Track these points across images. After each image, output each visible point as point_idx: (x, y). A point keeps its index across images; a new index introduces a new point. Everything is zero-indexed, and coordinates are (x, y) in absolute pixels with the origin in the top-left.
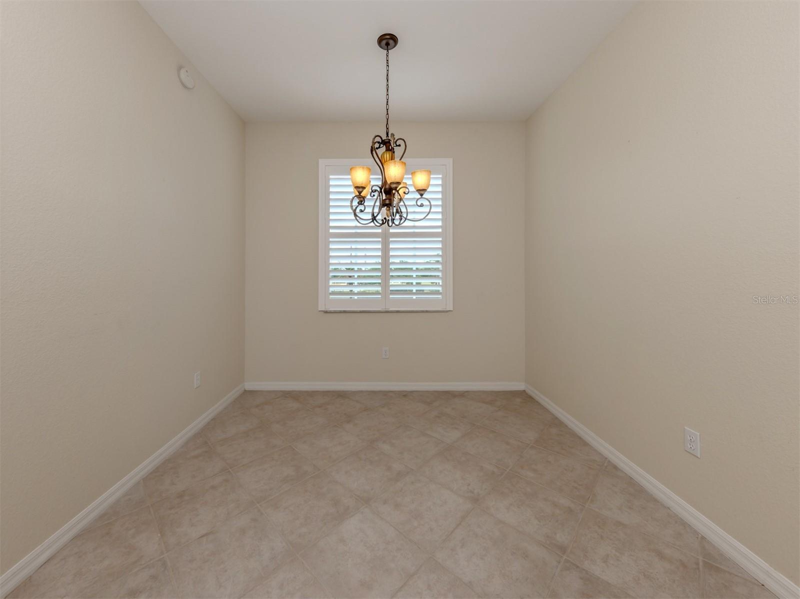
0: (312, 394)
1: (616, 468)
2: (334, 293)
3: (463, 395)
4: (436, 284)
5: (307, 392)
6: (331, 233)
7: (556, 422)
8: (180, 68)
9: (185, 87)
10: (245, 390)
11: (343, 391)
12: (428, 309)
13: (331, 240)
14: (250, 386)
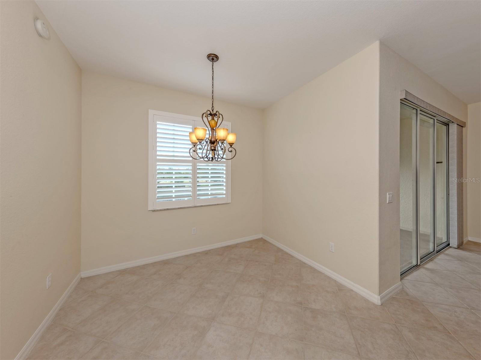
0: (144, 267)
1: (304, 263)
2: (159, 198)
3: (236, 246)
4: (222, 189)
5: (138, 267)
6: (158, 159)
7: (279, 250)
8: (36, 19)
9: (40, 35)
10: (81, 278)
11: (166, 260)
12: (218, 203)
13: (157, 163)
14: (84, 274)
